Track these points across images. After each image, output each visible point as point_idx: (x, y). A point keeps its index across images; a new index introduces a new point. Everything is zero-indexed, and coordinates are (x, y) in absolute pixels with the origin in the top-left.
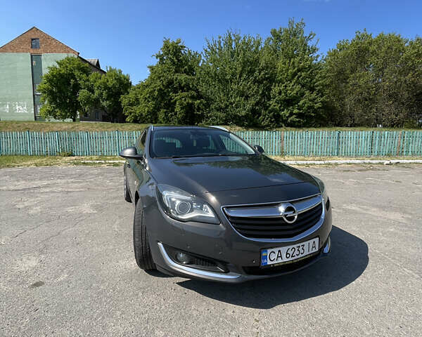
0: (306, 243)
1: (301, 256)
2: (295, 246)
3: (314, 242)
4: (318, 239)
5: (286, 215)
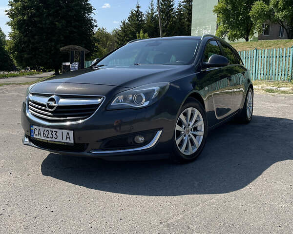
0: (60, 131)
1: (54, 139)
2: (49, 129)
3: (68, 133)
4: (72, 132)
5: (48, 104)
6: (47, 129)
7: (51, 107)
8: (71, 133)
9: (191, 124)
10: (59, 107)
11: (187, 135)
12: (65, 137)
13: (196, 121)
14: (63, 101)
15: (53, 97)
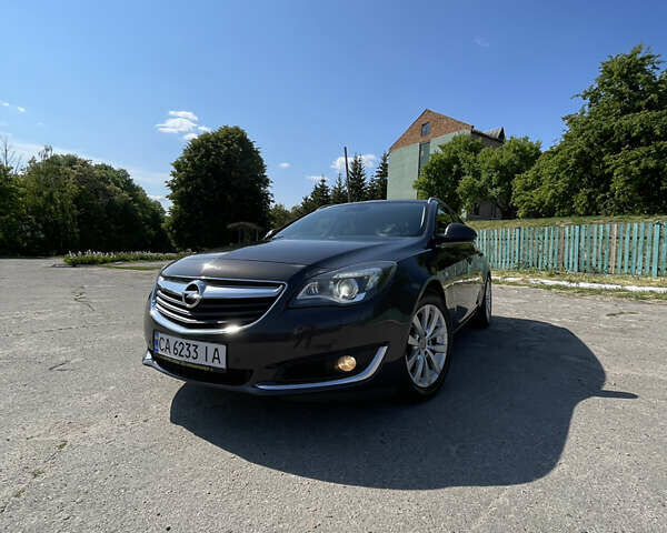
2: (184, 341)
3: (216, 350)
4: (225, 347)
5: (186, 295)
6: (180, 340)
7: (190, 301)
8: (222, 349)
9: (429, 334)
10: (205, 301)
11: (423, 352)
12: (212, 357)
13: (436, 328)
14: (212, 291)
15: (195, 282)
